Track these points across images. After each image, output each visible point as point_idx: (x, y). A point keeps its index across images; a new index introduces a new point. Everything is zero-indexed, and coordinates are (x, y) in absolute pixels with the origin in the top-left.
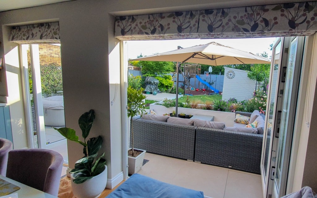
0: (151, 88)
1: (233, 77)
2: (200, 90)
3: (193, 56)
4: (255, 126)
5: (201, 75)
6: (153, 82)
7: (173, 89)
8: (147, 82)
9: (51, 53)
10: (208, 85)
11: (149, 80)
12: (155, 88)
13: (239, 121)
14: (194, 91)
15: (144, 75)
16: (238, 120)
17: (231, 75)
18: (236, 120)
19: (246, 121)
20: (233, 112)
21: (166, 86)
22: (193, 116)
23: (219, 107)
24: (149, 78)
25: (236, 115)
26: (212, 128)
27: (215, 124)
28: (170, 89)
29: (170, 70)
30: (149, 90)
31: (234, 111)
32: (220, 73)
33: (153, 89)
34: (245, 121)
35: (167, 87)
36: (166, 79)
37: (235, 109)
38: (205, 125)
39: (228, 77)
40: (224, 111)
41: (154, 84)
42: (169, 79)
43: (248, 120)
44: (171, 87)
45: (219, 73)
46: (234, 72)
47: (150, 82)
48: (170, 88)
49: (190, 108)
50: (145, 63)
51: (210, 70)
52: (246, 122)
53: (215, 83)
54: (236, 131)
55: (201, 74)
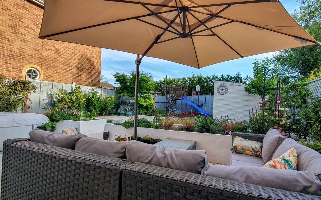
0: (125, 109)
1: (226, 93)
2: (188, 113)
3: (156, 42)
4: (293, 162)
5: (188, 97)
6: (128, 102)
7: (153, 110)
8: (122, 102)
9: (8, 67)
10: (196, 107)
11: (124, 99)
12: (131, 109)
13: (241, 150)
14: (180, 115)
15: (119, 95)
16: (239, 147)
17: (222, 90)
18: (235, 147)
19: (256, 150)
20: (227, 134)
21: (145, 107)
22: (161, 140)
23: (204, 127)
24: (124, 97)
25: (233, 139)
26: (168, 166)
27: (176, 156)
28: (150, 111)
29: (150, 89)
30: (123, 111)
31: (230, 132)
32: (210, 93)
33: (128, 110)
34: (253, 149)
35: (147, 108)
36: (145, 99)
37: (232, 129)
38: (150, 158)
39: (219, 93)
40: (213, 132)
41: (129, 104)
42: (149, 99)
43: (259, 148)
44: (151, 108)
45: (208, 94)
46: (226, 86)
47: (125, 101)
48: (149, 109)
49: (161, 129)
50: (122, 81)
51: (198, 88)
52: (256, 152)
53: (204, 105)
54: (242, 179)
55: (188, 95)
